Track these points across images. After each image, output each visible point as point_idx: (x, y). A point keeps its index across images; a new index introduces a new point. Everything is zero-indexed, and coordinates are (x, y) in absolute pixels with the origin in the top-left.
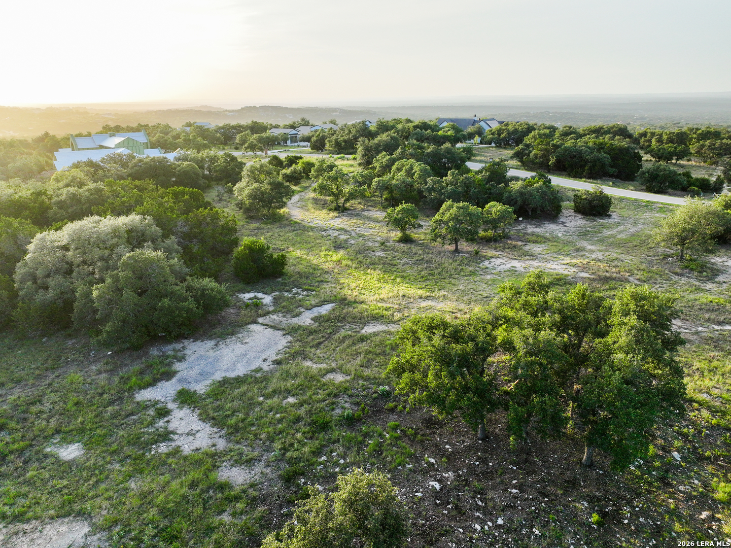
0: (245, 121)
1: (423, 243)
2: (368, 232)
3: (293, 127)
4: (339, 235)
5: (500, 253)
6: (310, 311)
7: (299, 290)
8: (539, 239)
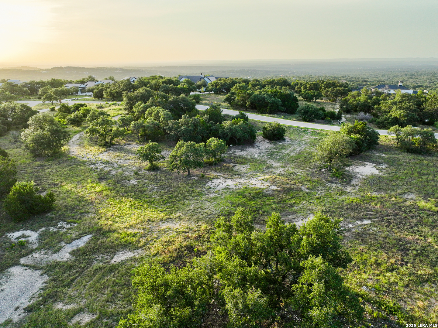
0: (46, 79)
1: (166, 170)
2: (126, 163)
3: (82, 82)
4: (105, 167)
5: (218, 174)
6: (70, 245)
7: (64, 224)
8: (244, 160)
